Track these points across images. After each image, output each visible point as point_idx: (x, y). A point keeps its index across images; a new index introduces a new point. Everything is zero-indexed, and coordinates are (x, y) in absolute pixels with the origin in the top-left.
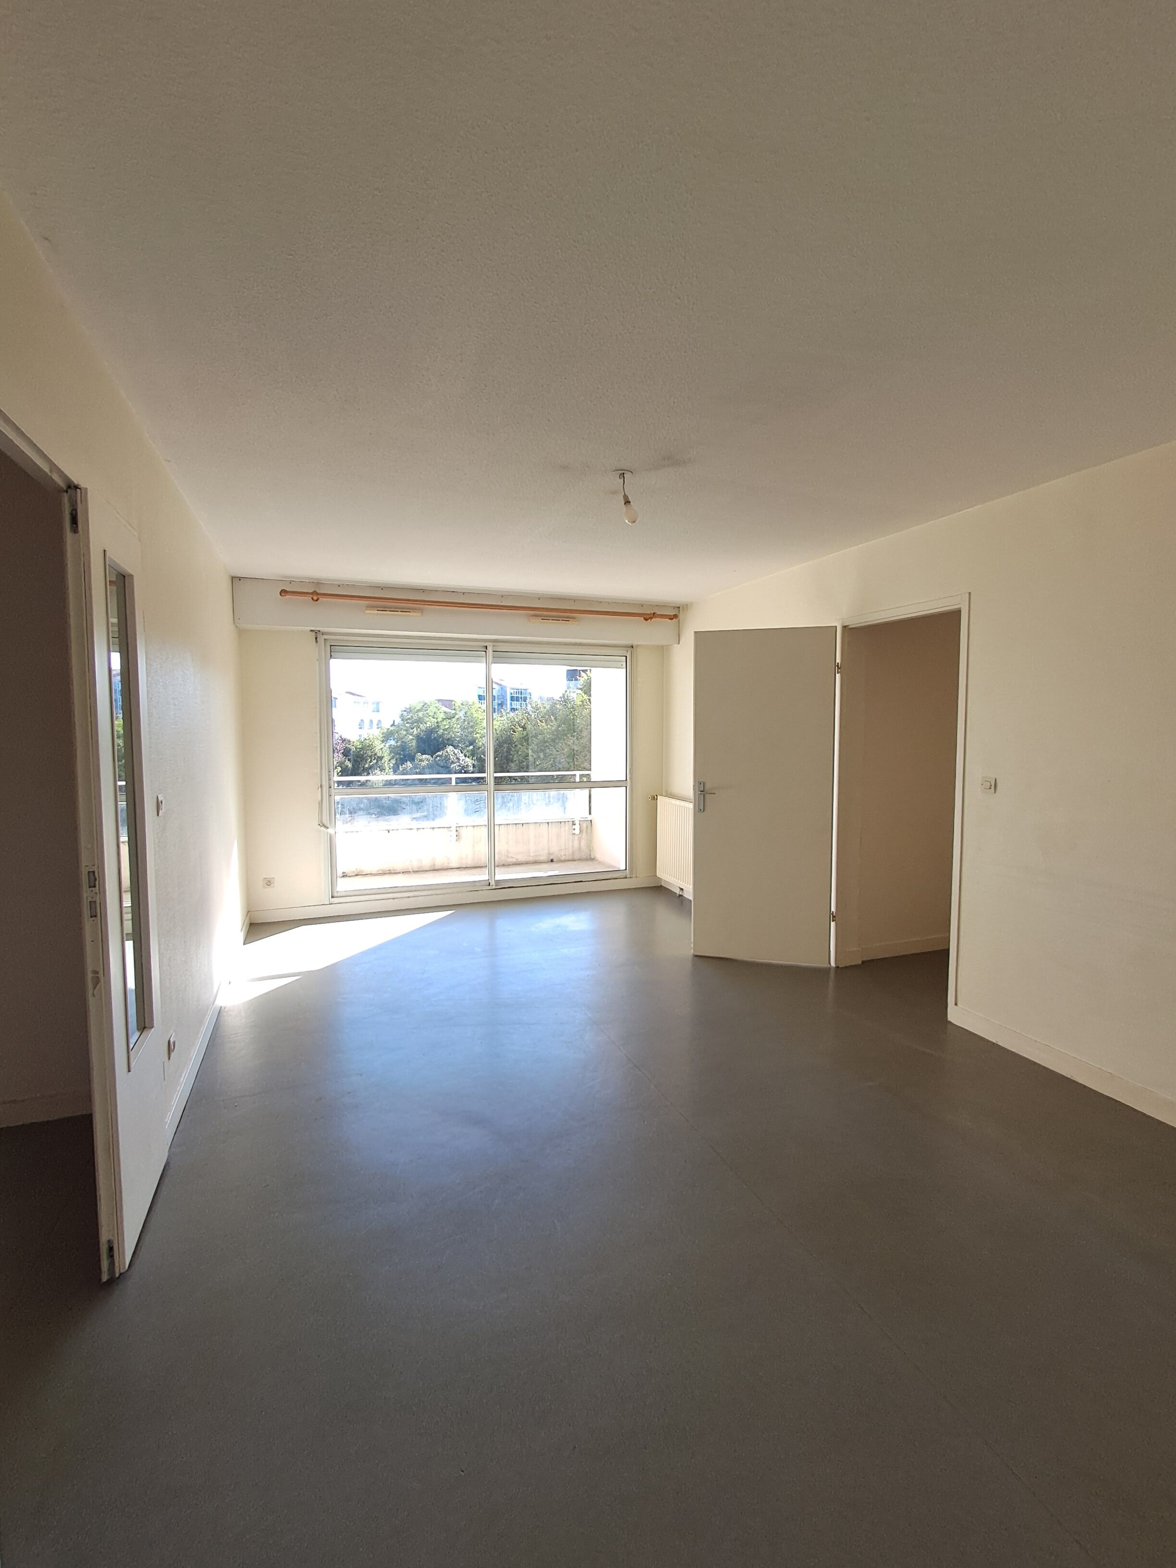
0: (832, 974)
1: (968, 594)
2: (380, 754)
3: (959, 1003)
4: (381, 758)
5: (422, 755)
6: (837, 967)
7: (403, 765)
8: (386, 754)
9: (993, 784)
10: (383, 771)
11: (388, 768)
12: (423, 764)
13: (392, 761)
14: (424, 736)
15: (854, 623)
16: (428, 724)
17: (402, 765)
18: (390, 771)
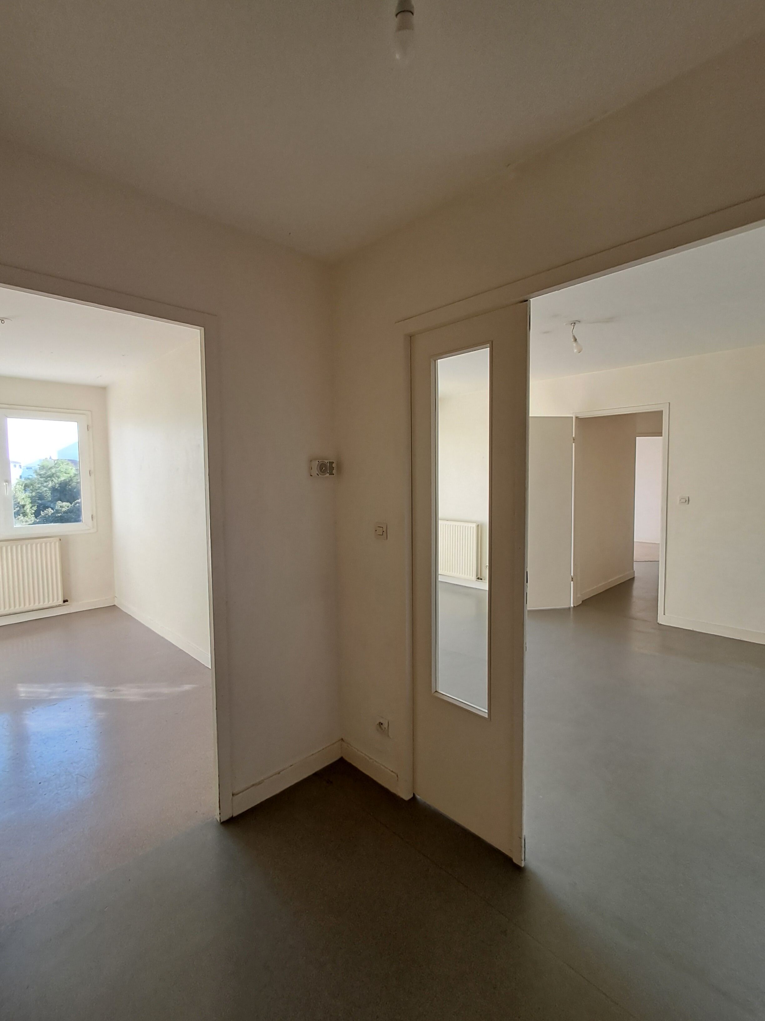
0: (572, 610)
1: (668, 404)
2: (22, 503)
3: (666, 614)
4: (23, 506)
5: (62, 502)
6: (574, 607)
7: (45, 511)
8: (27, 503)
9: (687, 499)
10: (26, 516)
11: (30, 514)
12: (64, 509)
13: (33, 508)
14: (59, 488)
15: (581, 416)
16: (62, 479)
17: (43, 511)
18: (32, 516)
